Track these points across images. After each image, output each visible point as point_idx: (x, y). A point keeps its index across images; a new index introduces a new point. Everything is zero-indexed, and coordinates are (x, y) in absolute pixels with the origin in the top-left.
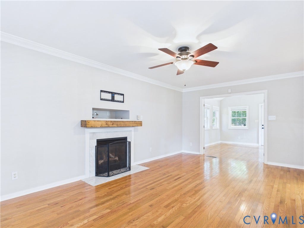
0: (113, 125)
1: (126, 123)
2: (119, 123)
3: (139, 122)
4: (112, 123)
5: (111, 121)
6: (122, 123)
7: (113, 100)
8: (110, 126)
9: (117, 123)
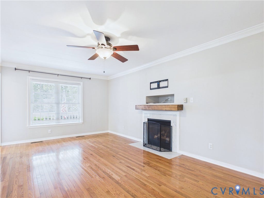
0: (149, 108)
1: (159, 107)
2: (153, 107)
3: (173, 106)
4: (148, 107)
5: (148, 105)
6: (155, 107)
7: (159, 87)
8: (147, 109)
9: (152, 107)
